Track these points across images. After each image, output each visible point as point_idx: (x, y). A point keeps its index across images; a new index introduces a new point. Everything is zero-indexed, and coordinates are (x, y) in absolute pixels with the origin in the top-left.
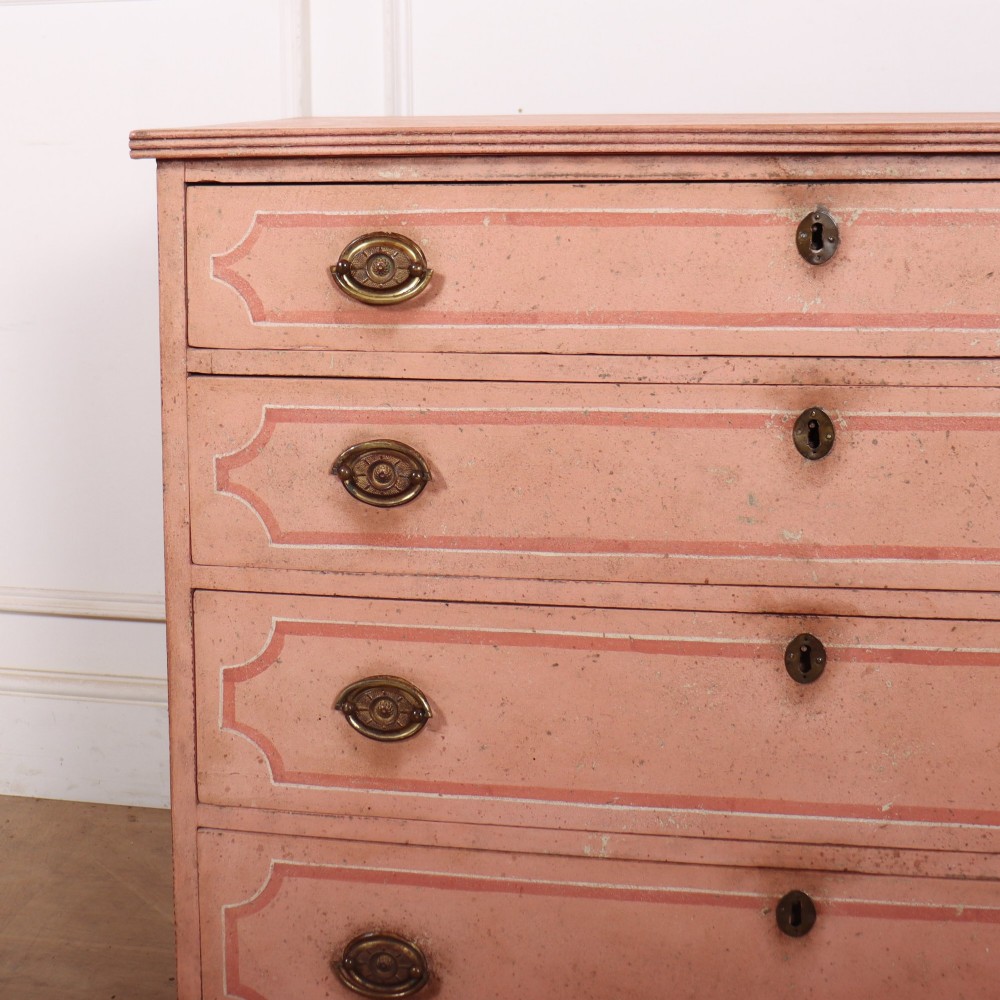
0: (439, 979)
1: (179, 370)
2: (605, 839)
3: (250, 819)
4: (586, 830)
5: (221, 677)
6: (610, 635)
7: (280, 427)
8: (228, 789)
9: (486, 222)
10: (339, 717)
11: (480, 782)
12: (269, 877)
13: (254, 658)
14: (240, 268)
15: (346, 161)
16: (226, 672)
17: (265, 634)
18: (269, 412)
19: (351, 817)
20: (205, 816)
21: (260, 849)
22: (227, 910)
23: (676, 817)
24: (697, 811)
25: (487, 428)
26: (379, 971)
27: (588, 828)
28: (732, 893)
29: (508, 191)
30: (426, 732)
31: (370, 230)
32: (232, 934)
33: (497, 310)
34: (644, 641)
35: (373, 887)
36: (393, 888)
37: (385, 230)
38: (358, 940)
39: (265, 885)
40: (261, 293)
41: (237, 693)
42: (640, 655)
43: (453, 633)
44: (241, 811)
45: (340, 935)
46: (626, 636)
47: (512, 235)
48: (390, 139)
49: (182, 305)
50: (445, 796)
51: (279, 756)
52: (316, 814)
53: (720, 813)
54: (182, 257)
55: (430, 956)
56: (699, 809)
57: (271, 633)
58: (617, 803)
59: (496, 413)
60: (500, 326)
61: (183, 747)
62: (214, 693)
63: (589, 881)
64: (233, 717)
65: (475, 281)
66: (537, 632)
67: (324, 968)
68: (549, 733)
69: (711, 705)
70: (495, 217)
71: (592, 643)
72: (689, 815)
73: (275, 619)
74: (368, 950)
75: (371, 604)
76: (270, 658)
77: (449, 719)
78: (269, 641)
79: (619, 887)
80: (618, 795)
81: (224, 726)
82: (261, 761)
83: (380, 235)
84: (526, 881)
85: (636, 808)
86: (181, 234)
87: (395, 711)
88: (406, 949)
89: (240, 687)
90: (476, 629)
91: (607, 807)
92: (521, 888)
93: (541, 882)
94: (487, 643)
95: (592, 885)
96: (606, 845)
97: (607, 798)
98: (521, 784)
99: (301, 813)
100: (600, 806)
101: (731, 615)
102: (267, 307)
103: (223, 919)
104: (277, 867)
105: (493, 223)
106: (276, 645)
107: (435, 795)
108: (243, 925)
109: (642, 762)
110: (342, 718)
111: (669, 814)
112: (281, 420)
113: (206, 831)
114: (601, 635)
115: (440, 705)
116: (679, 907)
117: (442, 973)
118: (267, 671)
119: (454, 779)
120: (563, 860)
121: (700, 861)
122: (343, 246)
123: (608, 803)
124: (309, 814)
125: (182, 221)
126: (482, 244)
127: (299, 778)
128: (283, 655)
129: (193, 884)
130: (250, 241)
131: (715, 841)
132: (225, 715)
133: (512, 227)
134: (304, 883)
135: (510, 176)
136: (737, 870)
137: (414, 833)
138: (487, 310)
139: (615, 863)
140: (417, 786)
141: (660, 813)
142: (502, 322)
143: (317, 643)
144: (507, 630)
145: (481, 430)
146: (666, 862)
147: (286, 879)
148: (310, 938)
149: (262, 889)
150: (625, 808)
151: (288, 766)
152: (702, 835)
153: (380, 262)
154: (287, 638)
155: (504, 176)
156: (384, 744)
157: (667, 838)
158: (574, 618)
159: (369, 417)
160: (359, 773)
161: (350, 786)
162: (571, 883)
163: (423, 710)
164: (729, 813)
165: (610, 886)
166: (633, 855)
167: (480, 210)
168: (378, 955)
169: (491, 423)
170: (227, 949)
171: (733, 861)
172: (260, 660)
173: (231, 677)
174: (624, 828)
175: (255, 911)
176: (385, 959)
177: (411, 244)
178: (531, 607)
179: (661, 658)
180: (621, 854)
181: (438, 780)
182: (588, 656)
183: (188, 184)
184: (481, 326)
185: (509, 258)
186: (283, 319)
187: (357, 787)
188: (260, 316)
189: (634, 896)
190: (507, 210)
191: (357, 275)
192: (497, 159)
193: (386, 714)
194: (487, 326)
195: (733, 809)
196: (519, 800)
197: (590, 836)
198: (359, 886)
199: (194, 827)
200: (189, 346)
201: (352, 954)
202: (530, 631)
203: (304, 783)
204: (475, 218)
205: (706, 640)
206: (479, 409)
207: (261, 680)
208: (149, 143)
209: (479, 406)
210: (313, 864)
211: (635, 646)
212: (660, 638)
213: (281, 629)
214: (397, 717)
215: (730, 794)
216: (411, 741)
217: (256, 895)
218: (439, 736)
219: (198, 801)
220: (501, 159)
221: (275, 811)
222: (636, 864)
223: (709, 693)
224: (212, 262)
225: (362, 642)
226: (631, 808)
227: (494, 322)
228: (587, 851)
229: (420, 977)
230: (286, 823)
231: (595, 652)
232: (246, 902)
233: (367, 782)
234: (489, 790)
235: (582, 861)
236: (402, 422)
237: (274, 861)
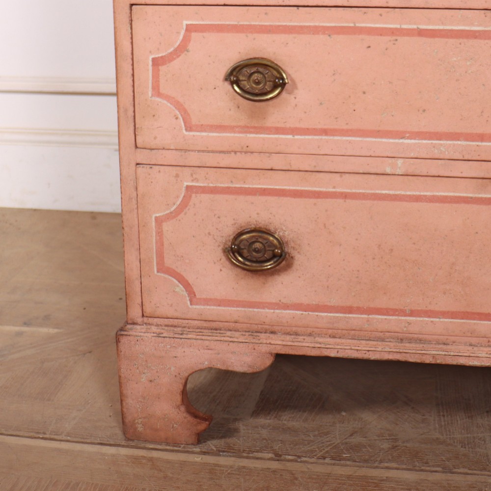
0: (292, 257)
2: (400, 162)
3: (170, 157)
4: (387, 157)
5: (150, 63)
6: (404, 26)
8: (155, 138)
10: (227, 85)
11: (319, 127)
12: (183, 195)
13: (172, 49)
16: (153, 59)
17: (178, 33)
19: (235, 152)
20: (141, 156)
21: (177, 176)
22: (156, 218)
23: (446, 147)
24: (459, 142)
26: (254, 253)
27: (389, 155)
28: (480, 196)
30: (284, 94)
32: (160, 233)
34: (427, 30)
35: (250, 198)
36: (263, 199)
38: (241, 234)
39: (180, 199)
41: (161, 73)
42: (424, 39)
43: (302, 27)
44: (164, 152)
45: (228, 231)
46: (415, 27)
50: (296, 137)
51: (189, 115)
52: (213, 152)
53: (474, 143)
55: (287, 243)
56: (461, 141)
57: (183, 32)
58: (408, 138)
61: (126, 111)
62: (146, 73)
63: (389, 190)
64: (159, 89)
66: (357, 25)
67: (219, 253)
68: (364, 93)
69: (470, 72)
71: (393, 32)
72: (454, 145)
73: (185, 23)
74: (246, 240)
75: (248, 9)
76: (182, 48)
77: (299, 85)
78: (181, 37)
79: (408, 193)
80: (409, 132)
81: (152, 95)
82: (177, 118)
84: (349, 191)
85: (420, 141)
87: (264, 81)
88: (271, 238)
89: (163, 69)
90: (317, 24)
91: (401, 141)
92: (345, 196)
93: (358, 191)
94: (324, 33)
95: (391, 192)
96: (400, 166)
97: (401, 135)
98: (346, 127)
99: (203, 151)
100: (397, 141)
101: (483, 11)
103: (154, 223)
104: (187, 187)
106: (186, 40)
107: (290, 137)
108: (166, 227)
109: (424, 111)
110: (230, 87)
111: (441, 145)
113: (141, 166)
114: (398, 26)
115: (293, 76)
116: (447, 205)
117: (294, 253)
118: (180, 58)
119: (303, 125)
120: (373, 176)
121: (461, 175)
123: (402, 138)
124: (209, 152)
127: (202, 128)
128: (191, 46)
129: (134, 202)
131: (470, 162)
132: (153, 88)
134: (205, 197)
136: (484, 180)
137: (277, 162)
139: (406, 177)
140: (278, 130)
141: (436, 144)
143: (212, 37)
144: (337, 25)
146: (439, 176)
147: (194, 195)
148: (209, 234)
149: (178, 203)
150: (413, 141)
151: (194, 121)
152: (462, 158)
154: (194, 35)
156: (257, 104)
157: (439, 161)
158: (381, 15)
160: (242, 123)
161: (235, 132)
162: (377, 192)
163: (283, 79)
164: (480, 144)
165: (403, 193)
166: (417, 173)
168: (254, 242)
170: (156, 243)
171: (482, 175)
172: (176, 50)
173: (156, 62)
174: (412, 155)
175: (174, 217)
176: (258, 245)
178: (353, 9)
179: (438, 42)
180: (410, 171)
181: (292, 126)
182: (390, 41)
187: (240, 132)
189: (418, 199)
193: (258, 83)
195: (482, 140)
196: (345, 138)
197: (390, 160)
198: (242, 198)
199: (133, 164)
201: (237, 243)
202: (352, 25)
203: (205, 131)
205: (467, 28)
207: (176, 63)
210: (211, 185)
211: (421, 33)
212: (437, 27)
213: (190, 29)
214: (265, 84)
215: (479, 131)
216: (275, 101)
217: (175, 207)
218: (292, 97)
219: (136, 147)
221: (186, 151)
222: (420, 178)
223: (468, 63)
225: (242, 36)
226: (417, 141)
228: (388, 170)
229: (281, 256)
230: (193, 159)
231: (395, 38)
232: (168, 212)
233: (246, 129)
234: (325, 132)
235: (385, 177)
237: (186, 184)
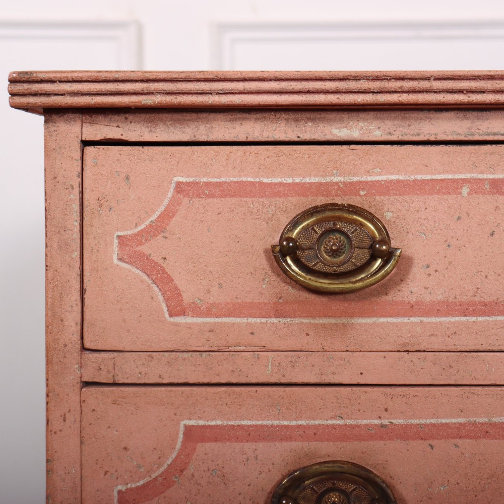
1: (72, 378)
7: (203, 448)
9: (465, 191)
14: (153, 249)
15: (292, 115)
18: (189, 430)
25: (465, 443)
29: (493, 153)
31: (320, 201)
33: (477, 299)
37: (338, 201)
40: (180, 280)
47: (497, 207)
48: (353, 85)
49: (76, 296)
54: (77, 235)
59: (475, 424)
60: (481, 319)
65: (450, 263)
70: (476, 186)
83: (334, 207)
86: (76, 207)
102: (187, 298)
105: (473, 192)
112: (203, 440)
122: (285, 220)
125: (77, 190)
126: (459, 218)
130: (168, 215)
133: (497, 196)
135: (495, 134)
138: (465, 299)
142: (484, 314)
145: (457, 446)
153: (333, 241)
155: (488, 135)
159: (317, 434)
167: (457, 177)
169: (469, 437)
177: (372, 218)
183: (86, 143)
184: (457, 318)
185: (492, 235)
186: (208, 313)
188: (177, 310)
190: (490, 176)
191: (304, 256)
192: (480, 114)
194: (464, 319)
200: (84, 349)
204: (453, 187)
206: (454, 421)
208: (36, 87)
209: (453, 418)
220: (484, 114)
224: (116, 241)
227: (474, 313)
236: (359, 438)
